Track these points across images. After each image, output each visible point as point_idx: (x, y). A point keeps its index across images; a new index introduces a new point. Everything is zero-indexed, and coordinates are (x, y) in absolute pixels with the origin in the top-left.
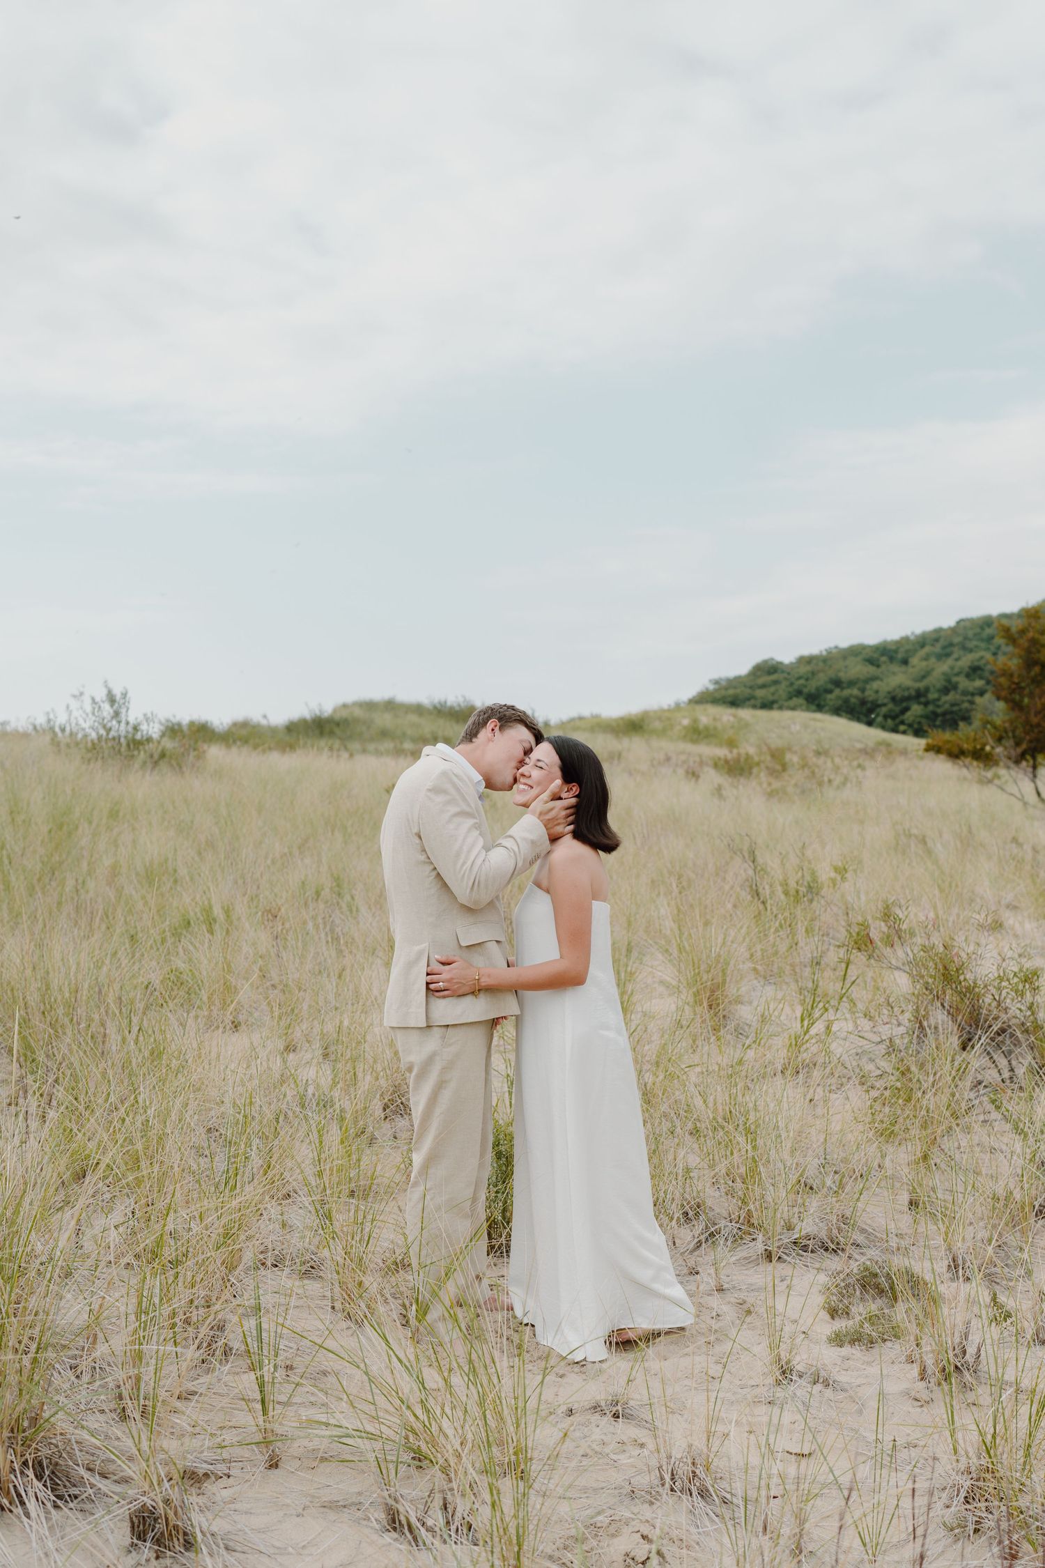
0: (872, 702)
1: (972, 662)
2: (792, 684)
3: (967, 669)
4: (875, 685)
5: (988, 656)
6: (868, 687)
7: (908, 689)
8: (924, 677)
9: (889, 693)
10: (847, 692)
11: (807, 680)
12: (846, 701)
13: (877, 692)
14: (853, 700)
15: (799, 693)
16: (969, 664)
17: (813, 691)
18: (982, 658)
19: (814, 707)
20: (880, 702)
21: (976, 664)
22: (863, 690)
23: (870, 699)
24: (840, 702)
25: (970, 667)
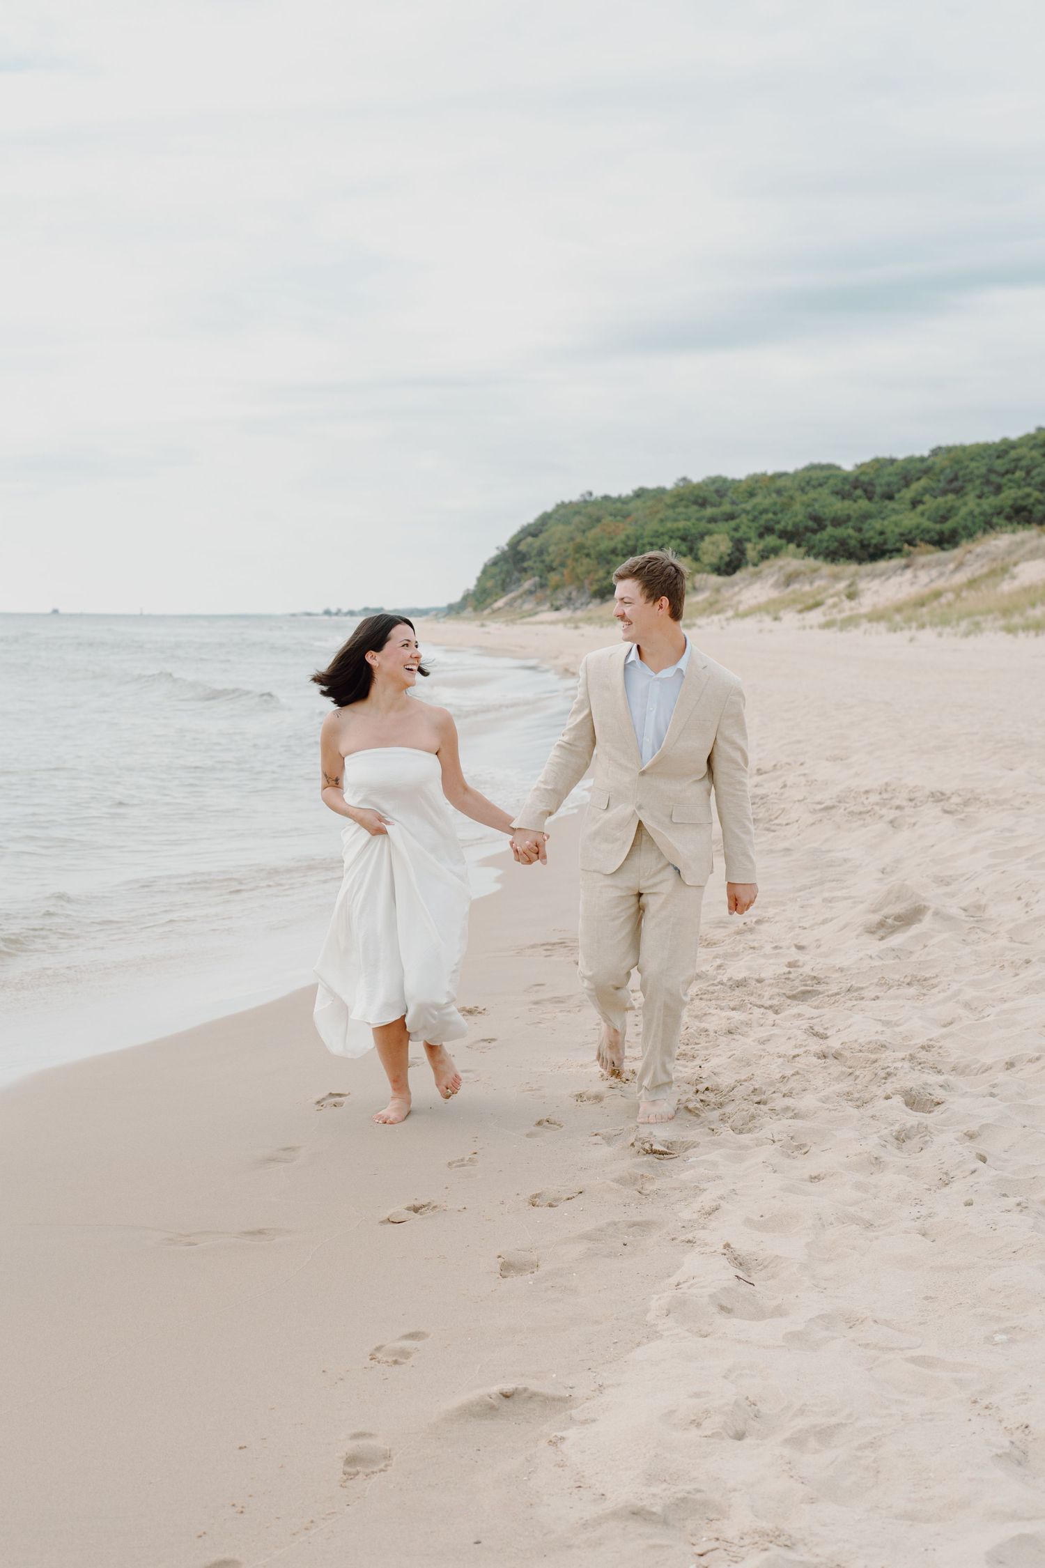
0: (876, 546)
1: (1015, 499)
2: (754, 519)
3: (1008, 510)
4: (878, 524)
5: (1036, 494)
6: (865, 526)
7: (928, 532)
8: (944, 519)
9: (902, 535)
10: (841, 532)
11: (775, 513)
12: (843, 542)
13: (882, 533)
14: (853, 543)
15: (768, 530)
16: (1010, 502)
17: (790, 528)
18: (1028, 495)
19: (802, 550)
20: (889, 546)
21: (1021, 503)
22: (860, 530)
23: (874, 541)
24: (836, 544)
25: (1012, 507)
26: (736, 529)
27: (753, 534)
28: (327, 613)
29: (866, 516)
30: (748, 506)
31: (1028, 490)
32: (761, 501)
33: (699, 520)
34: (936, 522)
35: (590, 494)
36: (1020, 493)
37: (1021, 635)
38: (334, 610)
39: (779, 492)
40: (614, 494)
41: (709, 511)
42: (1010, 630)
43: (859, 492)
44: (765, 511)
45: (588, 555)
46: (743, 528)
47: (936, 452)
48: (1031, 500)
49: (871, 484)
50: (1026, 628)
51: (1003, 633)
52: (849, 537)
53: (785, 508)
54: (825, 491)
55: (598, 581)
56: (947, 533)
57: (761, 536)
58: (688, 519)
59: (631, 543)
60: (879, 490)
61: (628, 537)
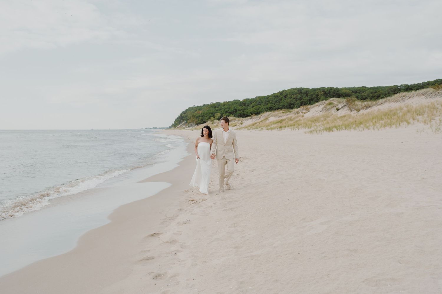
0: (246, 115)
2: (224, 110)
4: (246, 111)
5: (274, 105)
7: (255, 112)
8: (258, 109)
9: (251, 112)
11: (228, 109)
12: (240, 114)
13: (247, 112)
14: (242, 114)
15: (227, 112)
17: (231, 112)
18: (272, 105)
19: (233, 116)
20: (248, 114)
22: (243, 112)
25: (269, 107)
26: (221, 112)
27: (224, 113)
28: (146, 128)
29: (244, 109)
30: (223, 108)
31: (272, 104)
32: (226, 106)
33: (214, 110)
34: (257, 110)
35: (195, 106)
36: (271, 105)
37: (269, 130)
38: (147, 128)
39: (229, 105)
40: (199, 106)
41: (216, 109)
42: (267, 129)
43: (243, 105)
44: (227, 108)
45: (195, 117)
46: (222, 112)
47: (256, 97)
48: (273, 106)
49: (245, 103)
50: (270, 129)
51: (266, 130)
52: (242, 113)
53: (230, 108)
54: (237, 104)
55: (197, 122)
56: (259, 112)
57: (226, 113)
58: (213, 110)
59: (202, 115)
60: (246, 104)
61: (202, 113)
